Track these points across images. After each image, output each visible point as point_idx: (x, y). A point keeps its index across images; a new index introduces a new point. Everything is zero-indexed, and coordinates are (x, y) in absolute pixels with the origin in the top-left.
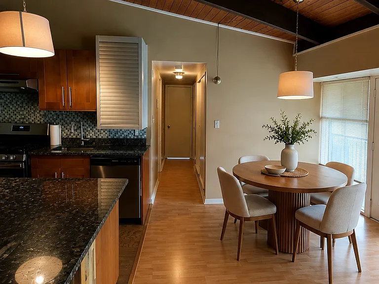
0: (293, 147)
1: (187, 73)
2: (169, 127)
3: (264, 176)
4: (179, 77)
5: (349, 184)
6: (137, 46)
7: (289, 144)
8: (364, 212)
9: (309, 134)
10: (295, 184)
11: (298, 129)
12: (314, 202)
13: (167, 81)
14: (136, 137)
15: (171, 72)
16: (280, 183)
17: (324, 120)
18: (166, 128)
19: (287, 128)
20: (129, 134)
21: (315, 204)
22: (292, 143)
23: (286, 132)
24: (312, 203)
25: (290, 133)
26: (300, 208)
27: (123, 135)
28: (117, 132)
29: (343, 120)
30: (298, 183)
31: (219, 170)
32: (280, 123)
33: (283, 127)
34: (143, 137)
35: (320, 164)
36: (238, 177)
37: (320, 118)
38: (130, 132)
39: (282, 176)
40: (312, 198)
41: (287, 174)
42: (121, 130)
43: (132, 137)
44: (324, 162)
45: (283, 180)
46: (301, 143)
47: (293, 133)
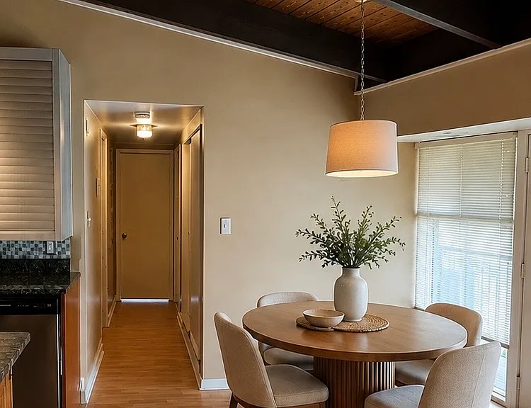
0: (357, 273)
1: (161, 126)
2: (124, 237)
3: (301, 331)
4: (145, 134)
5: (470, 343)
6: (50, 66)
7: (349, 266)
8: (504, 399)
9: (389, 247)
10: (363, 345)
11: (366, 237)
12: (403, 380)
13: (120, 142)
14: (48, 257)
15: (127, 125)
16: (334, 344)
17: (422, 219)
18: (118, 237)
19: (346, 236)
20: (32, 249)
21: (404, 385)
22: (355, 266)
23: (342, 245)
24: (398, 383)
25: (352, 246)
26: (375, 391)
27: (21, 253)
28: (8, 245)
29: (460, 217)
30: (370, 344)
31: (217, 319)
32: (330, 225)
33: (338, 233)
34: (63, 257)
35: (416, 308)
36: (254, 335)
37: (415, 215)
38: (36, 245)
39: (335, 330)
40: (398, 373)
41: (346, 327)
42: (16, 242)
43: (41, 257)
44: (424, 303)
45: (338, 338)
46: (373, 264)
47: (357, 246)
